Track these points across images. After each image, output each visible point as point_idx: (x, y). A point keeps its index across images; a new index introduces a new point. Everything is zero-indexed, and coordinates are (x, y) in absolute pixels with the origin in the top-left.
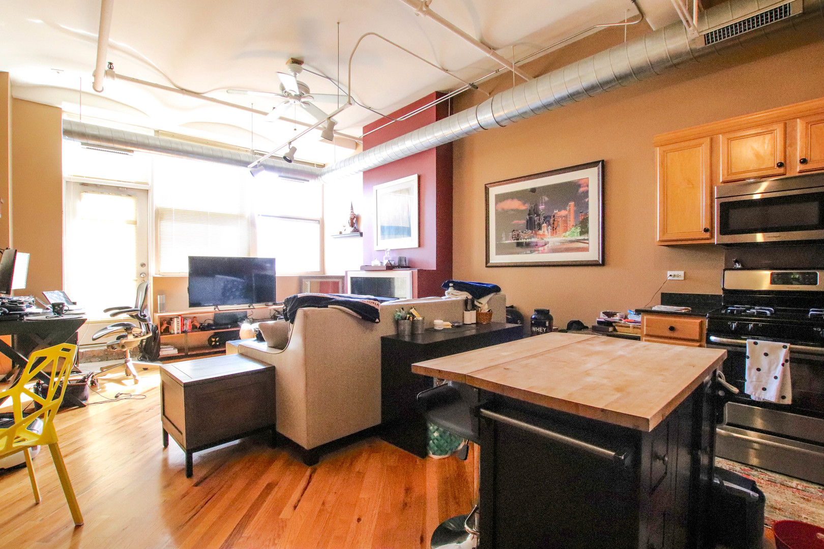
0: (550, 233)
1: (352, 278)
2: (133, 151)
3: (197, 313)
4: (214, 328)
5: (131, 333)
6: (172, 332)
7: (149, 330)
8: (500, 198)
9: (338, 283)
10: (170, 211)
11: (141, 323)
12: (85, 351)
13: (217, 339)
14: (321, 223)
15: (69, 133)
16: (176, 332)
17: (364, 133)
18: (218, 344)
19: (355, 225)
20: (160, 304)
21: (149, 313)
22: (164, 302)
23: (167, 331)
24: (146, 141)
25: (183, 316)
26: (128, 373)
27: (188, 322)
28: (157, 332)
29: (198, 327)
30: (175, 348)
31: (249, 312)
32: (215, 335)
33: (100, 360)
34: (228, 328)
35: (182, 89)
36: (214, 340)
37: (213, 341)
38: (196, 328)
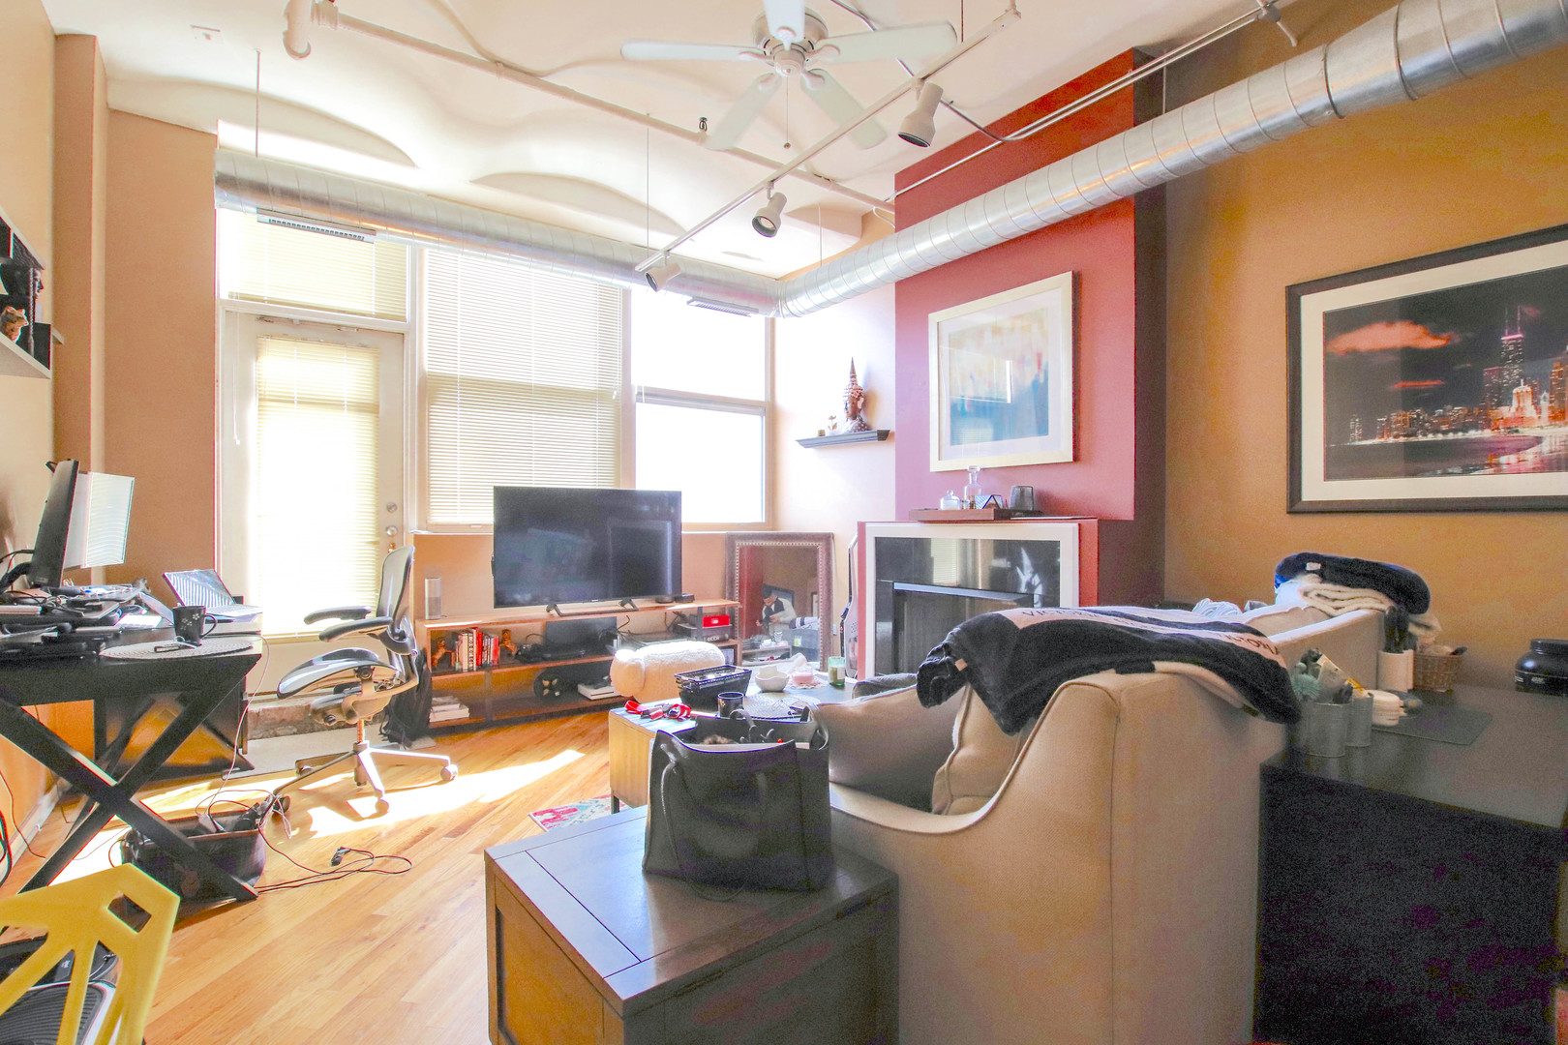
0: (1545, 414)
1: (878, 541)
2: (373, 232)
3: (514, 622)
4: (549, 656)
5: (370, 679)
6: (457, 666)
7: (413, 671)
8: (1338, 323)
9: (814, 551)
10: (451, 381)
11: (394, 653)
12: (264, 710)
13: (555, 681)
14: (771, 414)
15: (228, 182)
16: (465, 667)
17: (897, 189)
18: (557, 694)
19: (862, 414)
20: (430, 599)
21: (407, 626)
22: (438, 595)
23: (447, 663)
24: (405, 209)
25: (480, 627)
26: (361, 779)
27: (490, 643)
28: (424, 667)
29: (514, 653)
30: (463, 702)
31: (621, 618)
32: (548, 674)
33: (295, 730)
34: (580, 657)
35: (497, 62)
36: (546, 683)
37: (545, 688)
38: (510, 655)
